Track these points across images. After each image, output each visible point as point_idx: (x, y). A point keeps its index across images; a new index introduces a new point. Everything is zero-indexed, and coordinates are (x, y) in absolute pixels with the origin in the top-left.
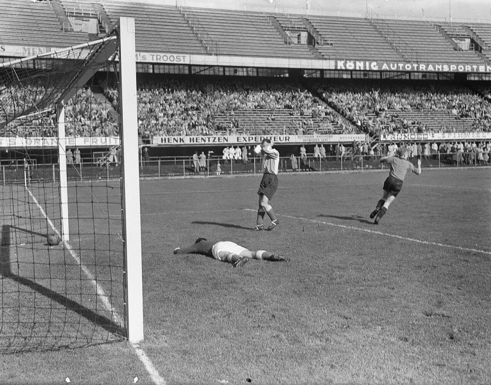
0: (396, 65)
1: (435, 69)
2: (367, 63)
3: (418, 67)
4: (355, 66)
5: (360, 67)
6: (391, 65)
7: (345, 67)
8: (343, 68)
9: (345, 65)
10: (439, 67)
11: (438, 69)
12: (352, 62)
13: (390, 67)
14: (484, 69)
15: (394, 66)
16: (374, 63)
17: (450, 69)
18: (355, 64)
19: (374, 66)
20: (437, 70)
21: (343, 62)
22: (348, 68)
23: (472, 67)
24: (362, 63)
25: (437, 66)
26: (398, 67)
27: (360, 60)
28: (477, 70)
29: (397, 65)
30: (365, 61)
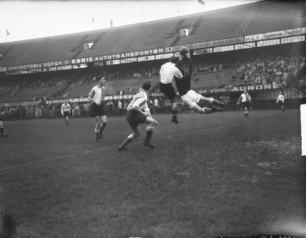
0: (102, 57)
1: (125, 56)
2: (87, 59)
3: (115, 57)
4: (81, 61)
5: (83, 61)
6: (100, 58)
8: (75, 63)
9: (76, 61)
11: (128, 56)
12: (79, 59)
14: (157, 51)
15: (101, 58)
16: (91, 58)
17: (135, 55)
18: (81, 60)
19: (91, 60)
21: (74, 60)
22: (77, 62)
24: (84, 59)
25: (127, 54)
26: (104, 58)
27: (83, 58)
29: (103, 57)
30: (86, 58)
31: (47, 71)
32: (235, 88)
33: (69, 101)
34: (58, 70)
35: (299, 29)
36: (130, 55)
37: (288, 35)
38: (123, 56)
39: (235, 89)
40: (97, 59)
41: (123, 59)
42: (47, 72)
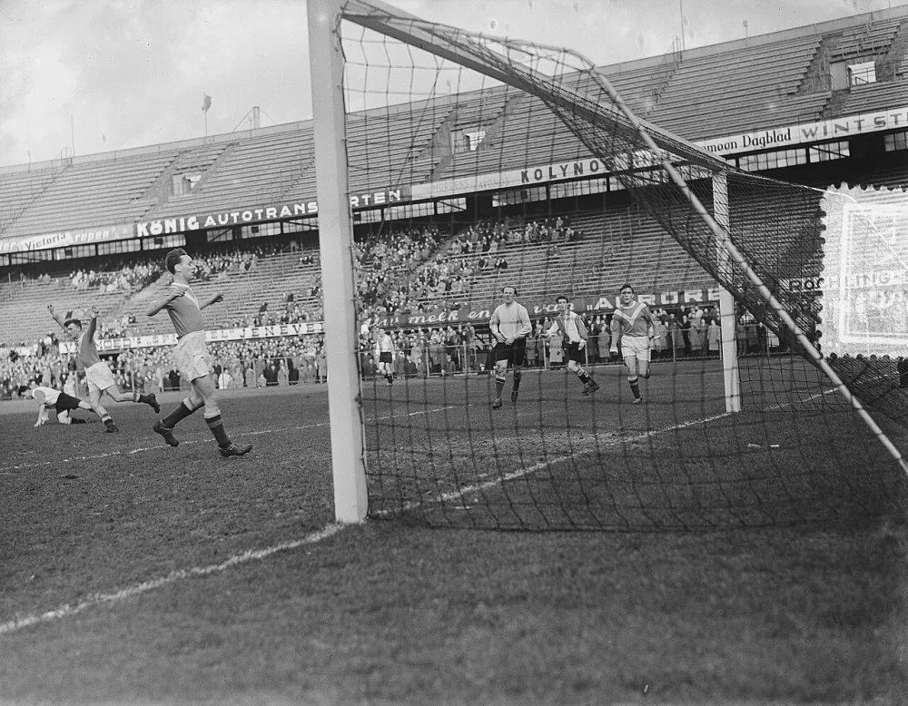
0: (226, 216)
1: (293, 212)
2: (182, 220)
3: (264, 214)
4: (164, 229)
5: (171, 229)
6: (220, 218)
7: (149, 231)
8: (146, 234)
9: (148, 228)
10: (300, 208)
11: (299, 211)
12: (159, 222)
13: (217, 222)
15: (223, 219)
16: (193, 219)
18: (163, 224)
19: (193, 223)
20: (296, 213)
21: (145, 224)
22: (154, 232)
23: (360, 198)
24: (174, 221)
25: (296, 207)
26: (231, 219)
27: (170, 218)
28: (369, 202)
29: (229, 216)
30: (178, 217)
31: (69, 257)
32: (601, 300)
33: (127, 343)
34: (100, 253)
35: (784, 131)
36: (307, 209)
37: (751, 148)
38: (285, 212)
39: (603, 303)
40: (210, 222)
41: (287, 219)
42: (69, 260)
